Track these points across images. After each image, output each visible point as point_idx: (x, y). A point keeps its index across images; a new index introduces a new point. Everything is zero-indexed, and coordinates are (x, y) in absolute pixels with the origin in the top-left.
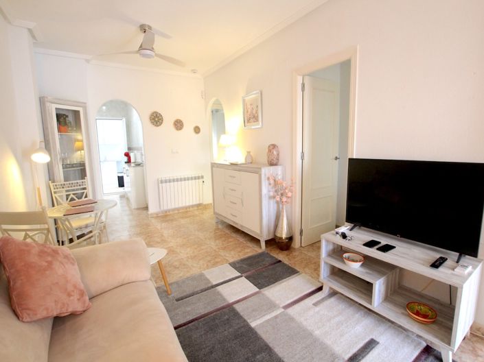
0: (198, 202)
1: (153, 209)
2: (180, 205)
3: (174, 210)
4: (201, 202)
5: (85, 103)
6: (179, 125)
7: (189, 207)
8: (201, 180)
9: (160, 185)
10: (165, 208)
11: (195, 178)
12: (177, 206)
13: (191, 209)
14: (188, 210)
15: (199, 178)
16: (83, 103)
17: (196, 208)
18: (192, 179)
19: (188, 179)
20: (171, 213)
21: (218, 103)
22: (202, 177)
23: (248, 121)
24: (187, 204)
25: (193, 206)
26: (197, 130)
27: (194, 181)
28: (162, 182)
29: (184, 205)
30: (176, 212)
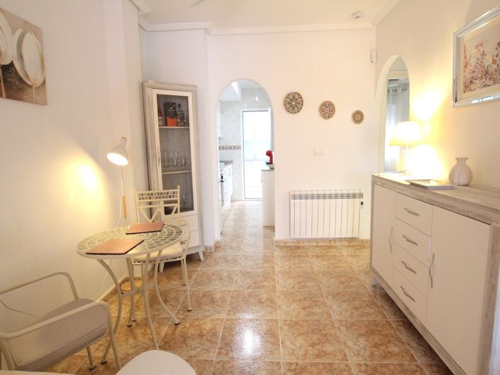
0: (349, 235)
1: (280, 235)
2: (320, 236)
3: (310, 240)
4: (355, 235)
5: (196, 86)
6: (327, 110)
7: (335, 240)
8: (358, 201)
9: (292, 201)
10: (297, 236)
11: (348, 196)
12: (315, 236)
13: (338, 244)
14: (333, 243)
15: (354, 196)
16: (193, 86)
17: (346, 243)
18: (342, 196)
19: (336, 196)
20: (306, 244)
21: (400, 66)
22: (361, 195)
23: (467, 88)
24: (332, 236)
25: (341, 240)
26: (358, 117)
27: (345, 200)
28: (294, 197)
29: (326, 236)
30: (314, 244)
